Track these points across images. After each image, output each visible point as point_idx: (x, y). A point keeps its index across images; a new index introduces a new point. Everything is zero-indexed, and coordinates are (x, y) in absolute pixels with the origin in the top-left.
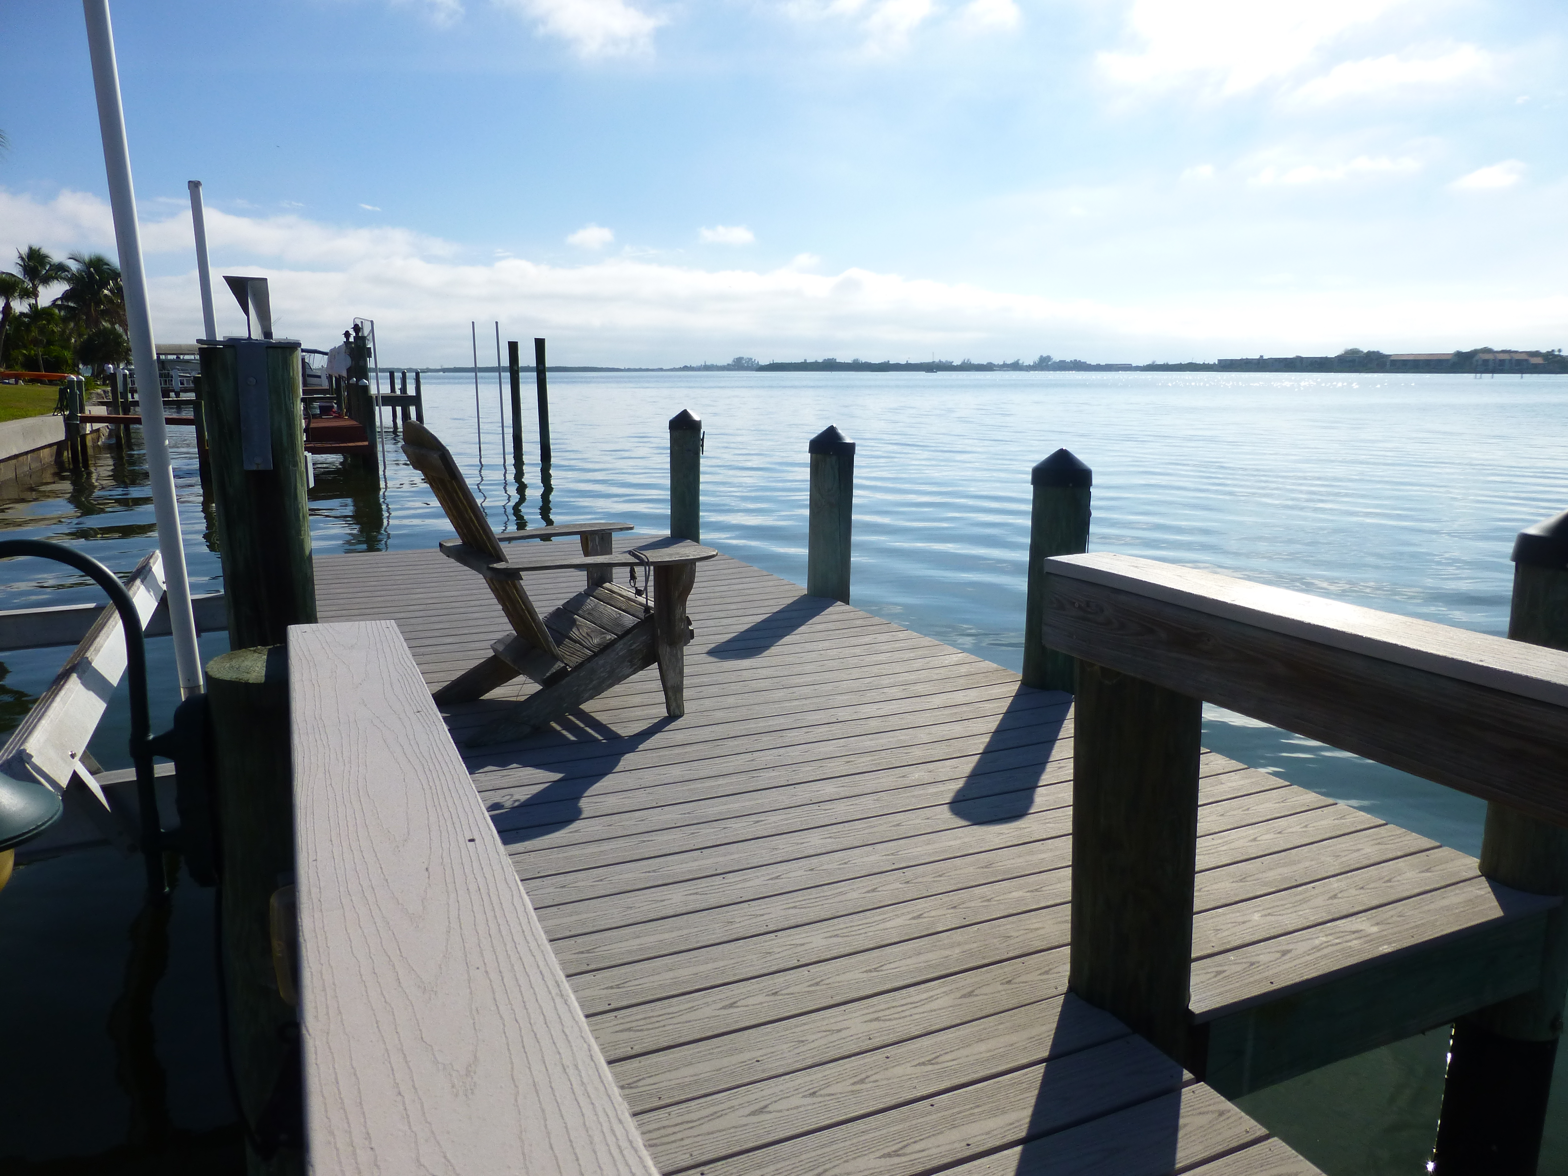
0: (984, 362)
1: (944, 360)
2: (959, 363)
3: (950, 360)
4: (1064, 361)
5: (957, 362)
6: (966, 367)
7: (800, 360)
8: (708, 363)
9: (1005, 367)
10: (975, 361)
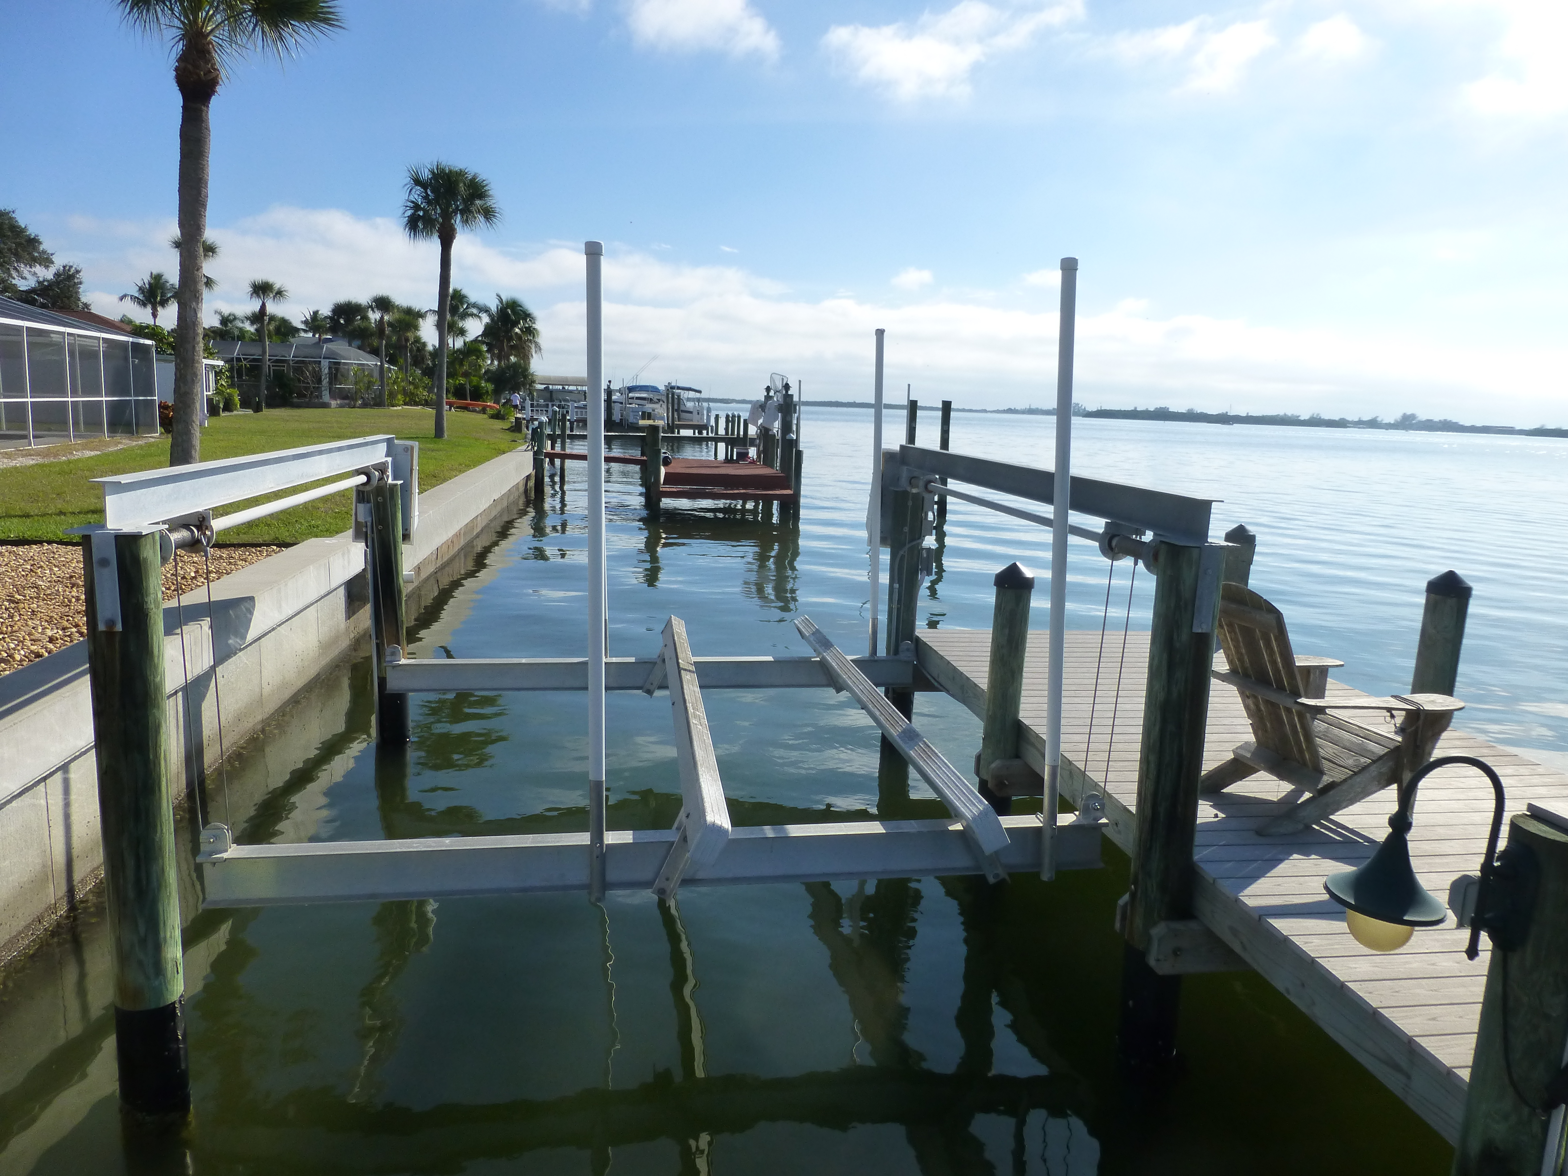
0: (1336, 418)
1: (1289, 414)
2: (1307, 418)
3: (1296, 413)
4: (1431, 421)
5: (1305, 416)
6: (1315, 422)
7: (1130, 408)
8: (1033, 407)
9: (1360, 424)
10: (1326, 416)
